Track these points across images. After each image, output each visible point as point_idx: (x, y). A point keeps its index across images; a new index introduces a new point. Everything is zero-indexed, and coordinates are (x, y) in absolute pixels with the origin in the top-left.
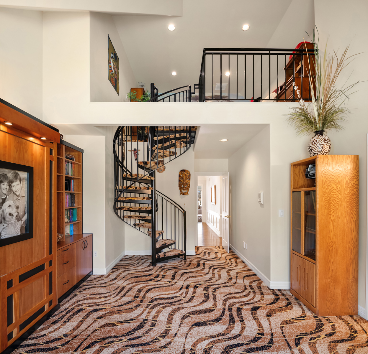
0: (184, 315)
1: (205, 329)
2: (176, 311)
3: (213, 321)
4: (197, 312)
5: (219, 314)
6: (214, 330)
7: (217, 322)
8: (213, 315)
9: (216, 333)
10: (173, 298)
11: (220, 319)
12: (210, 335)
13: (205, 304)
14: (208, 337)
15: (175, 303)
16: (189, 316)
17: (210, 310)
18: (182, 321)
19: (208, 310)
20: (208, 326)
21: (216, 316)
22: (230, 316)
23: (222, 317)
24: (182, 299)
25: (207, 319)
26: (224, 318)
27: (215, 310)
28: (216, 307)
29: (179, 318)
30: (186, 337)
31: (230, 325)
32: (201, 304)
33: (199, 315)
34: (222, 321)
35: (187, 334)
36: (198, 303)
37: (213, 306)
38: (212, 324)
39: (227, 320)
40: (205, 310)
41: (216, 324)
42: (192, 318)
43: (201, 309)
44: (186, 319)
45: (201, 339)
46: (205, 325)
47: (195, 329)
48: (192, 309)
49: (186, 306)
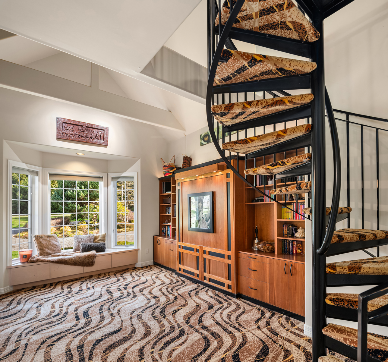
0: (136, 333)
1: (108, 330)
2: (146, 333)
3: (102, 339)
4: (124, 340)
5: (96, 349)
6: (99, 332)
7: (98, 340)
8: (103, 345)
9: (97, 332)
10: (164, 344)
11: (95, 344)
12: (103, 329)
13: (118, 355)
14: (104, 327)
15: (155, 340)
16: (129, 334)
17: (109, 349)
18: (133, 328)
19: (112, 349)
20: (106, 334)
21: (100, 345)
22: (83, 351)
23: (92, 348)
24: (153, 347)
25: (109, 339)
26: (89, 346)
27: (103, 351)
28: (102, 356)
29: (138, 329)
30: (122, 320)
31: (83, 343)
32: (125, 353)
33: (120, 339)
34: (92, 343)
35: (122, 322)
36: (128, 352)
37: (107, 357)
38: (102, 336)
39: (86, 346)
40: (115, 347)
41: (98, 338)
42: (126, 334)
43: (120, 346)
44: (131, 330)
45: (109, 324)
46: (109, 333)
47: (118, 327)
48: (131, 342)
49: (140, 342)
